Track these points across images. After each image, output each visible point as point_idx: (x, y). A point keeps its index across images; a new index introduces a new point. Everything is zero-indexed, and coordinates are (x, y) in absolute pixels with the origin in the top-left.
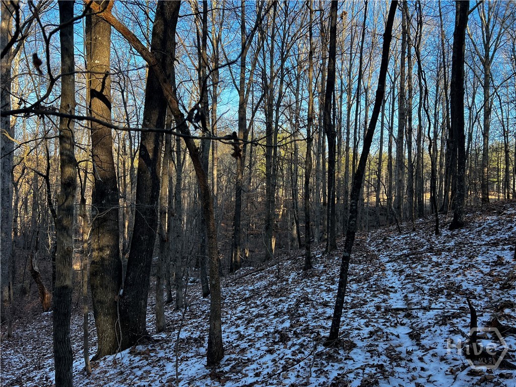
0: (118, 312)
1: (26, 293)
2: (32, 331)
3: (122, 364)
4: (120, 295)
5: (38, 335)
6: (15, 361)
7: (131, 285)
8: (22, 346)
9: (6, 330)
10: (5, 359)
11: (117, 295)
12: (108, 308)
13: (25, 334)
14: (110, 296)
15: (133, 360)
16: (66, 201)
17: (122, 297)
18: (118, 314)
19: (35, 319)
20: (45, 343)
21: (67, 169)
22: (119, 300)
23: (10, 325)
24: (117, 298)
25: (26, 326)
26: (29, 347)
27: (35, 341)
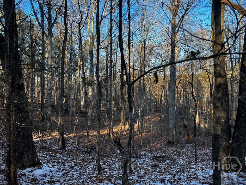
0: (229, 152)
1: (181, 134)
2: (185, 150)
3: (232, 179)
4: (230, 143)
5: (188, 153)
6: (179, 162)
7: (236, 139)
8: (182, 156)
9: (175, 148)
10: (176, 160)
11: (228, 143)
12: (224, 149)
13: (182, 151)
14: (225, 143)
15: (239, 179)
16: (217, 94)
17: (231, 144)
18: (230, 153)
19: (186, 145)
20: (191, 157)
21: (218, 80)
22: (230, 146)
23: (176, 146)
24: (228, 144)
25: (182, 148)
26: (184, 158)
27: (187, 155)
